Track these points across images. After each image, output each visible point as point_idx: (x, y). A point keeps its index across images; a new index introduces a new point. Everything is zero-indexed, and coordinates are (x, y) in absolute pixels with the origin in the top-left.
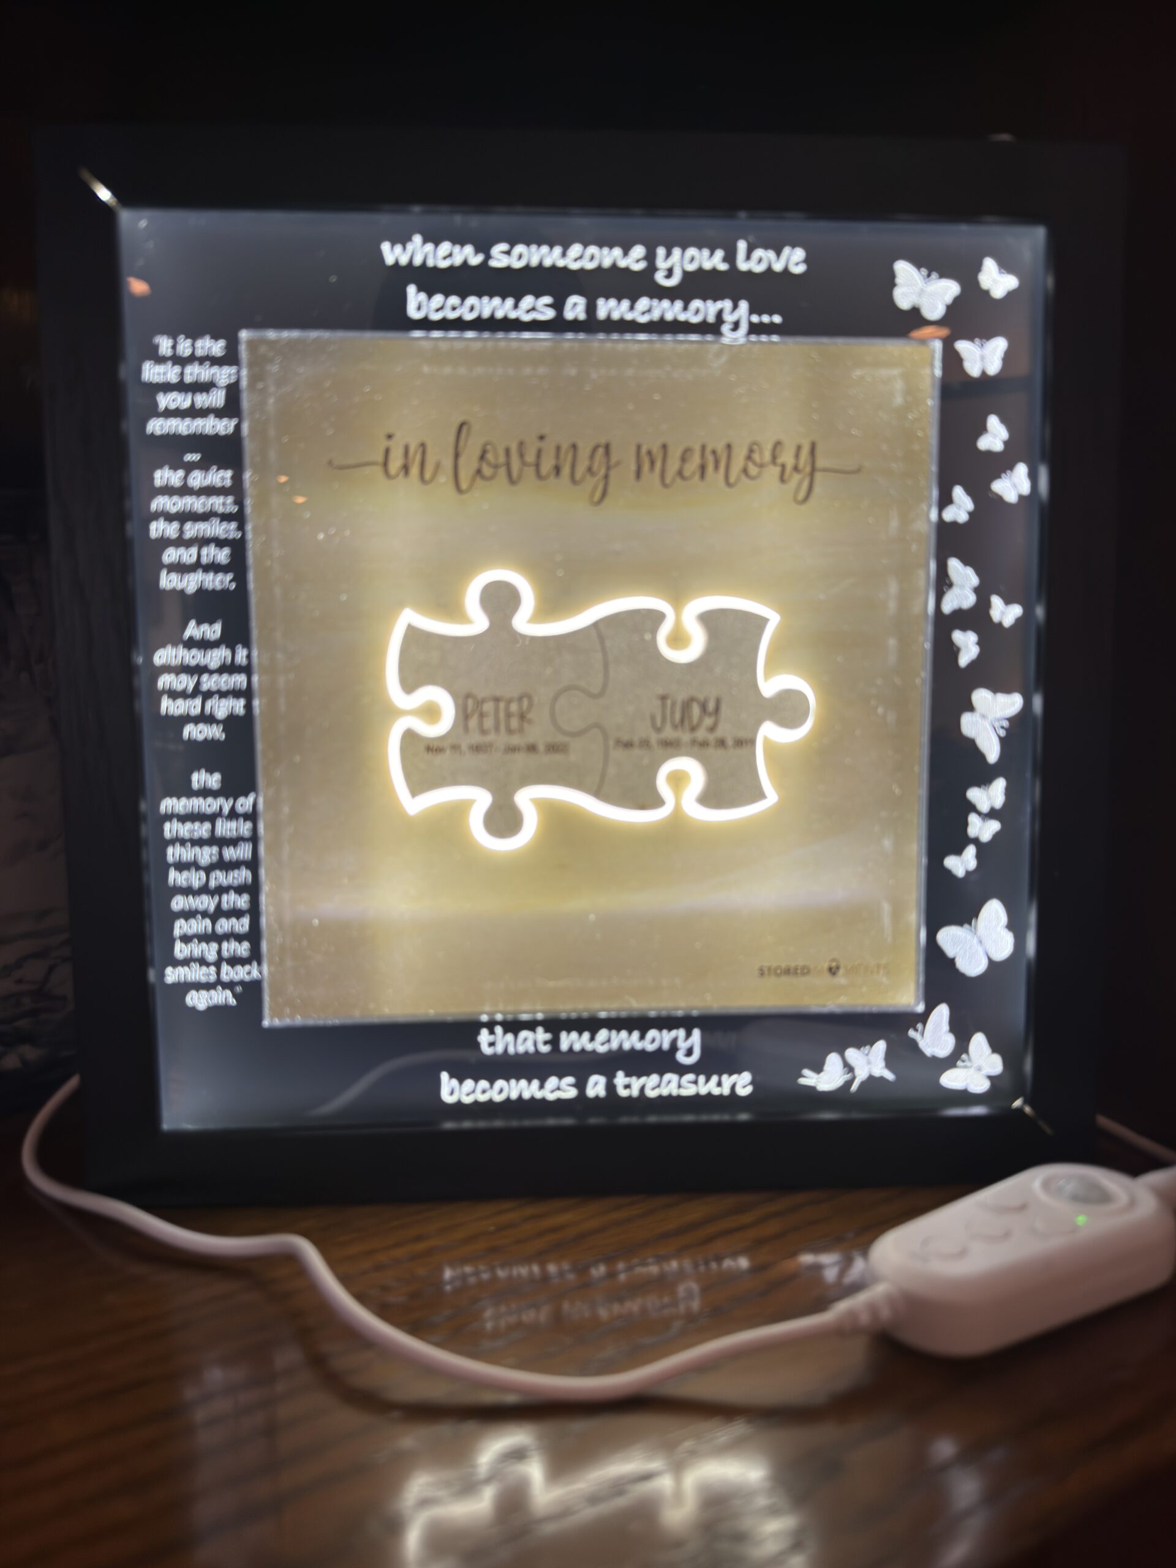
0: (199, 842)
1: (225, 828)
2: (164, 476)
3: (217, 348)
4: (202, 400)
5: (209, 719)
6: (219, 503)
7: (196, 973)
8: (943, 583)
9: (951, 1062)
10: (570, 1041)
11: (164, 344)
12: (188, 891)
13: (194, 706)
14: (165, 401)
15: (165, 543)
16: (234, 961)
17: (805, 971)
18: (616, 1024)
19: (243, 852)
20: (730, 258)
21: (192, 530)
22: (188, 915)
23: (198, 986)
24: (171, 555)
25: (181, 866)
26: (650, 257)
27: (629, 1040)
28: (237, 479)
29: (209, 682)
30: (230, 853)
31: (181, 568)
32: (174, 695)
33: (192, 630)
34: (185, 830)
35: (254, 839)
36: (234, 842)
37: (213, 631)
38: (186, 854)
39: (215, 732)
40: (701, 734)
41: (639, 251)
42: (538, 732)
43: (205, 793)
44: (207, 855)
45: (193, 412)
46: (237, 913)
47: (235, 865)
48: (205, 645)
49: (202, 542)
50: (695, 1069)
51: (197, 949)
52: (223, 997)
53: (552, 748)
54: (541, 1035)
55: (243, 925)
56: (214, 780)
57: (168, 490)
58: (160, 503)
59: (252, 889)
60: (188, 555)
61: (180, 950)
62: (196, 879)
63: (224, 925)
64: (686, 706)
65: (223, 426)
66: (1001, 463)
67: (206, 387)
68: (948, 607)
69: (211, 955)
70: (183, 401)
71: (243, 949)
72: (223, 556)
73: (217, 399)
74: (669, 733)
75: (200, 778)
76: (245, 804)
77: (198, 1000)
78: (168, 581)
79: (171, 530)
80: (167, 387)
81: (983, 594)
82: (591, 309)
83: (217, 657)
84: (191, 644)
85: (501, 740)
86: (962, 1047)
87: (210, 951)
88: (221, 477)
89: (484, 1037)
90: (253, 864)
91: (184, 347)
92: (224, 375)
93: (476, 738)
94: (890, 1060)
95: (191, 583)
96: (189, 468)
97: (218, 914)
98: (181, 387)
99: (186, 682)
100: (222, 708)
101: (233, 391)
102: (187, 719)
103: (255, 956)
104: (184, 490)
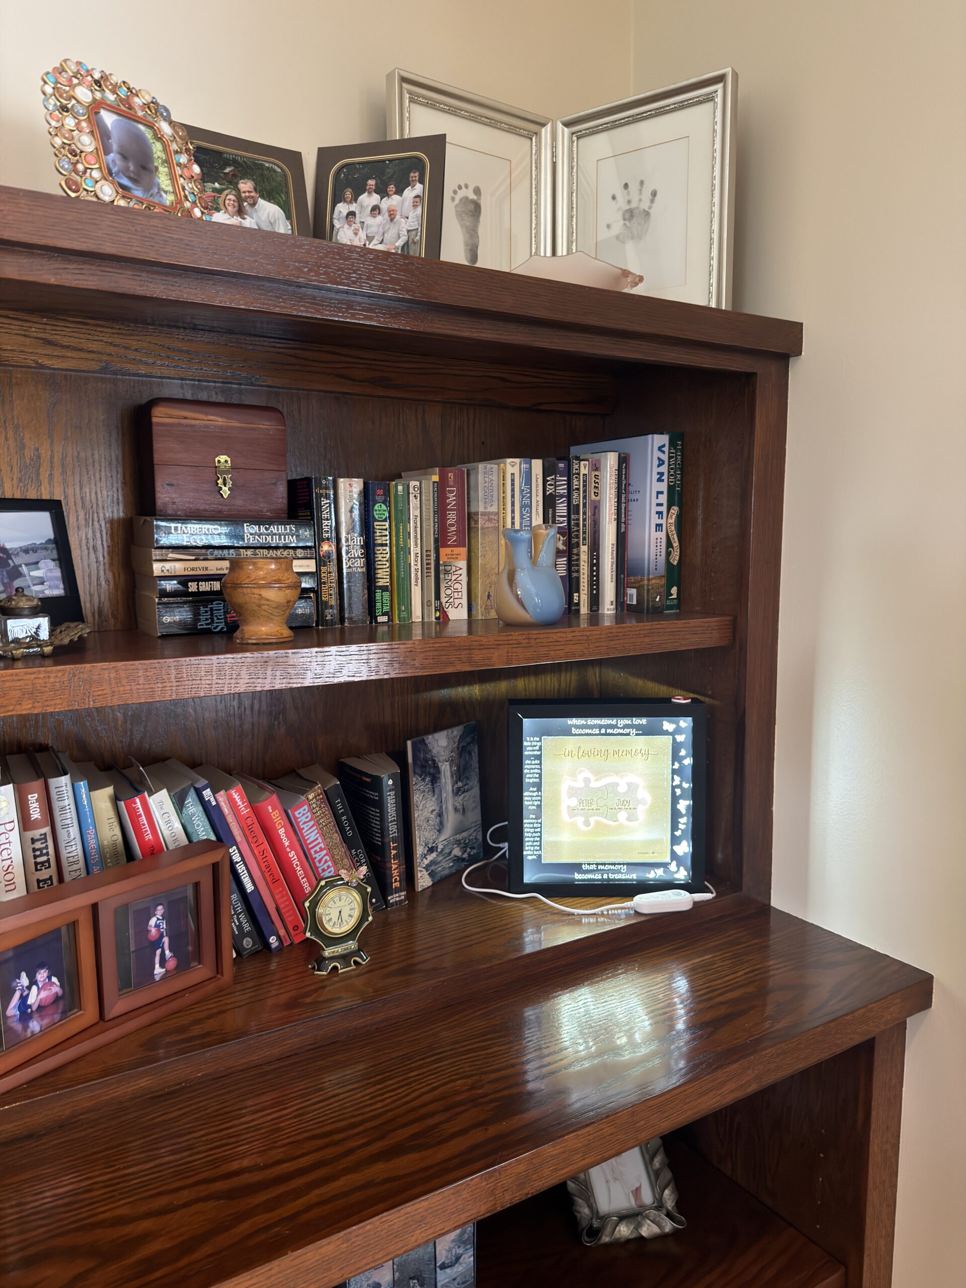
0: (531, 828)
1: (535, 825)
2: (527, 762)
3: (538, 739)
4: (535, 748)
5: (534, 805)
6: (536, 766)
7: (529, 853)
8: (673, 780)
9: (676, 872)
10: (600, 867)
11: (528, 739)
12: (528, 837)
13: (531, 803)
14: (528, 748)
15: (527, 773)
16: (536, 850)
17: (647, 853)
18: (609, 864)
19: (539, 830)
20: (632, 721)
21: (532, 771)
22: (529, 841)
23: (530, 855)
24: (528, 776)
25: (527, 832)
26: (617, 722)
27: (612, 867)
28: (541, 762)
29: (534, 799)
30: (536, 830)
31: (530, 778)
32: (527, 801)
33: (531, 789)
34: (528, 826)
35: (541, 827)
36: (537, 828)
37: (535, 789)
38: (528, 830)
39: (535, 807)
40: (626, 807)
41: (615, 721)
42: (594, 807)
43: (533, 819)
44: (532, 830)
45: (533, 751)
46: (537, 841)
47: (537, 832)
48: (533, 792)
49: (534, 773)
50: (625, 873)
51: (529, 848)
52: (534, 857)
53: (597, 809)
54: (595, 866)
55: (538, 844)
56: (534, 817)
57: (528, 764)
58: (526, 767)
59: (540, 837)
60: (531, 776)
61: (527, 848)
62: (530, 835)
63: (535, 844)
64: (623, 801)
65: (539, 753)
66: (684, 758)
67: (535, 746)
68: (674, 784)
69: (532, 849)
70: (531, 748)
71: (538, 848)
72: (537, 776)
73: (537, 748)
74: (620, 807)
75: (531, 816)
76: (539, 821)
77: (530, 858)
78: (527, 780)
79: (528, 771)
80: (528, 746)
81: (681, 782)
82: (606, 731)
83: (535, 794)
84: (531, 792)
85: (587, 808)
86: (678, 870)
87: (532, 848)
88: (537, 762)
89: (583, 866)
90: (541, 832)
91: (532, 739)
92: (539, 744)
93: (582, 807)
94: (664, 872)
95: (531, 781)
96: (532, 760)
97: (534, 841)
98: (531, 746)
99: (530, 798)
100: (536, 803)
101: (541, 747)
102: (530, 805)
103: (541, 849)
104: (531, 764)
